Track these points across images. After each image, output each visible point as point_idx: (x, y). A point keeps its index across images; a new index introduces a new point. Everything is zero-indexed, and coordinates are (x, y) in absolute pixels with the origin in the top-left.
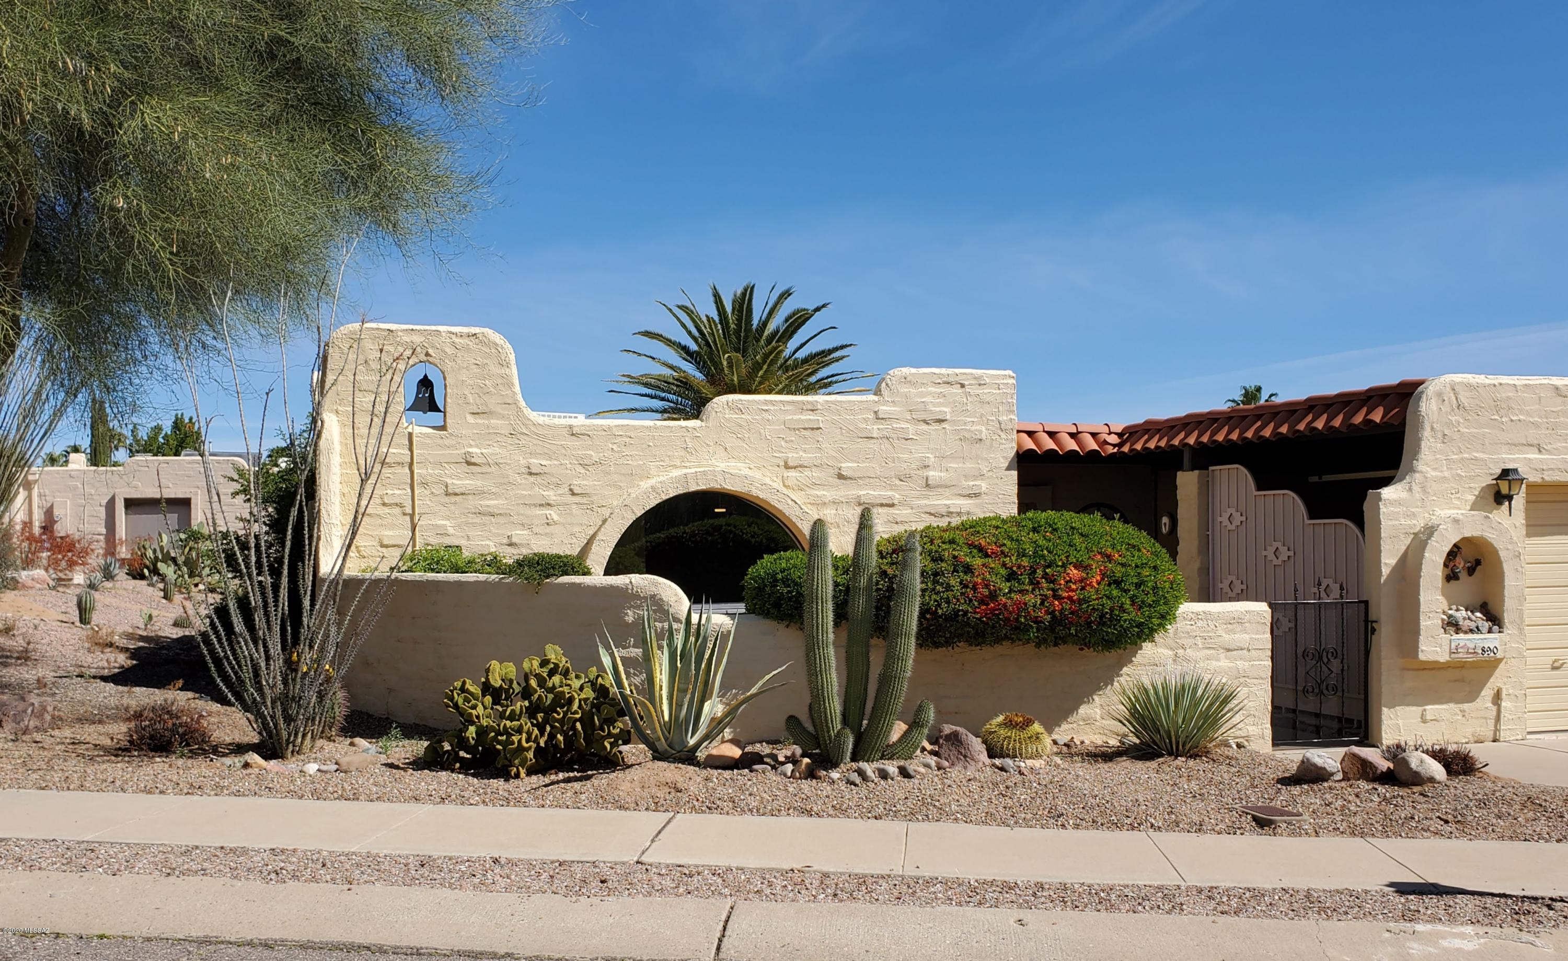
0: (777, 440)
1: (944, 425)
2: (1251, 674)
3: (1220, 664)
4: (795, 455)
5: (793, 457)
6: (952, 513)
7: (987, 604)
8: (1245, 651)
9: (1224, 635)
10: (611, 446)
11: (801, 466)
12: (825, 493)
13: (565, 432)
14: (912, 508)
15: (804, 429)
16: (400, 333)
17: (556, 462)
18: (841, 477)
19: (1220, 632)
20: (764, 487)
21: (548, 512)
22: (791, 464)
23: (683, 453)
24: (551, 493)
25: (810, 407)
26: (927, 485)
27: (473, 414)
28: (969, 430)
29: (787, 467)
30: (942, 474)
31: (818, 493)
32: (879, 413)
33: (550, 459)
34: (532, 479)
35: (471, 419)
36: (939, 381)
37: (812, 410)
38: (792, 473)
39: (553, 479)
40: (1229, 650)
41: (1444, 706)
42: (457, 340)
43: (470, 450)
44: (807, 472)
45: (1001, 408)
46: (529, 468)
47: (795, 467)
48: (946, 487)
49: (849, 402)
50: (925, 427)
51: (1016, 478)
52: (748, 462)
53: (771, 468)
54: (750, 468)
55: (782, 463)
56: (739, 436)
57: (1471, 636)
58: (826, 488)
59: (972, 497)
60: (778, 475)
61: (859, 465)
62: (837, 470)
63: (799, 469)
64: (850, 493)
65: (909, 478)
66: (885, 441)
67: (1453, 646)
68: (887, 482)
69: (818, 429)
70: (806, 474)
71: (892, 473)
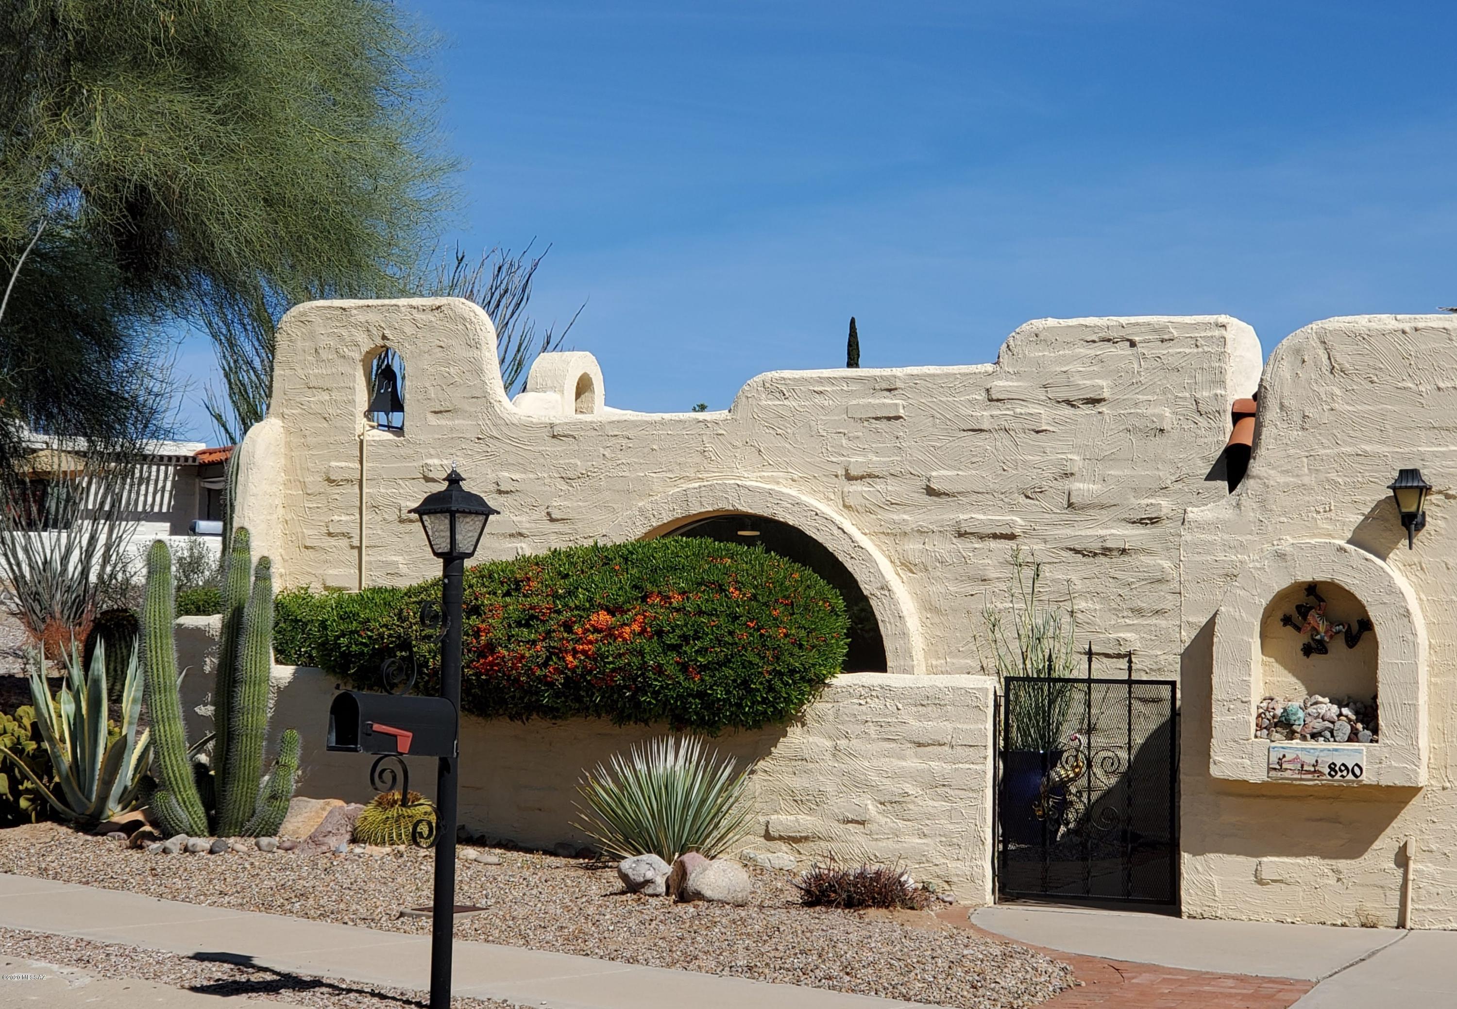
0: (835, 436)
1: (1101, 408)
2: (954, 782)
3: (904, 764)
4: (860, 459)
5: (858, 462)
6: (1110, 550)
8: (946, 748)
9: (912, 722)
10: (602, 450)
11: (870, 476)
12: (906, 517)
13: (545, 433)
14: (1045, 542)
15: (877, 419)
16: (354, 312)
17: (532, 476)
18: (930, 492)
19: (904, 716)
20: (796, 509)
21: (519, 545)
22: (853, 472)
23: (698, 458)
24: (524, 518)
25: (885, 386)
26: (1070, 505)
27: (435, 412)
28: (1142, 416)
29: (849, 478)
30: (1095, 487)
31: (895, 517)
32: (993, 392)
33: (525, 471)
34: (503, 499)
35: (433, 420)
36: (1094, 338)
37: (890, 390)
38: (857, 487)
39: (529, 500)
40: (919, 745)
41: (1299, 861)
42: (418, 316)
43: (429, 461)
44: (880, 486)
45: (1199, 378)
46: (498, 484)
47: (862, 478)
48: (1103, 507)
49: (947, 375)
50: (1068, 411)
52: (790, 470)
53: (825, 479)
54: (793, 480)
55: (841, 472)
56: (779, 431)
57: (1311, 744)
58: (908, 509)
59: (1147, 524)
60: (836, 490)
61: (960, 473)
62: (925, 482)
63: (868, 480)
64: (945, 517)
65: (1041, 492)
66: (1002, 434)
67: (1274, 758)
68: (1006, 500)
69: (898, 418)
70: (878, 487)
71: (1014, 485)
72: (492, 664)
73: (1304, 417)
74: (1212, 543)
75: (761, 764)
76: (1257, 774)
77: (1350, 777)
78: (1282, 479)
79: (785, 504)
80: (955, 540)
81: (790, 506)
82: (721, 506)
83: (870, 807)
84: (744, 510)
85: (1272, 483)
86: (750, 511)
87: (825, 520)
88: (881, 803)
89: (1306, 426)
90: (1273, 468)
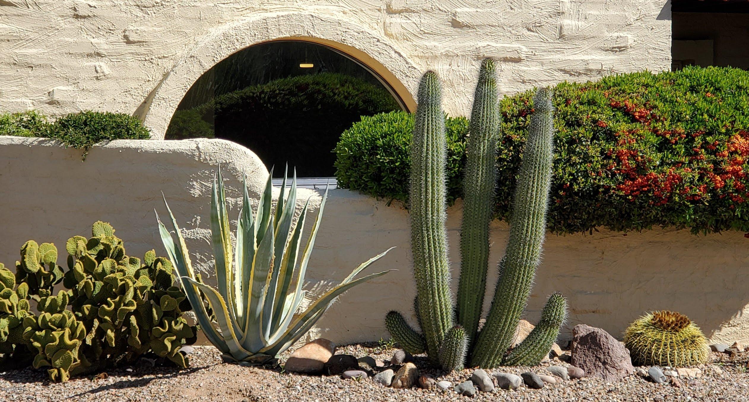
6: (591, 70)
7: (633, 180)
11: (407, 11)
12: (436, 44)
14: (542, 64)
18: (455, 24)
20: (361, 35)
21: (97, 64)
22: (394, 7)
24: (102, 40)
26: (561, 36)
29: (390, 11)
30: (580, 23)
31: (427, 43)
34: (78, 23)
38: (397, 20)
39: (105, 24)
44: (415, 18)
46: (75, 10)
47: (400, 12)
48: (585, 38)
51: (670, 28)
52: (341, 4)
53: (370, 12)
55: (383, 7)
58: (437, 37)
59: (616, 51)
60: (379, 21)
61: (478, 10)
62: (450, 17)
63: (405, 14)
64: (467, 44)
65: (539, 26)
68: (513, 32)
70: (414, 20)
71: (519, 21)
79: (352, 33)
80: (474, 63)
81: (356, 34)
82: (297, 33)
84: (318, 36)
87: (385, 46)
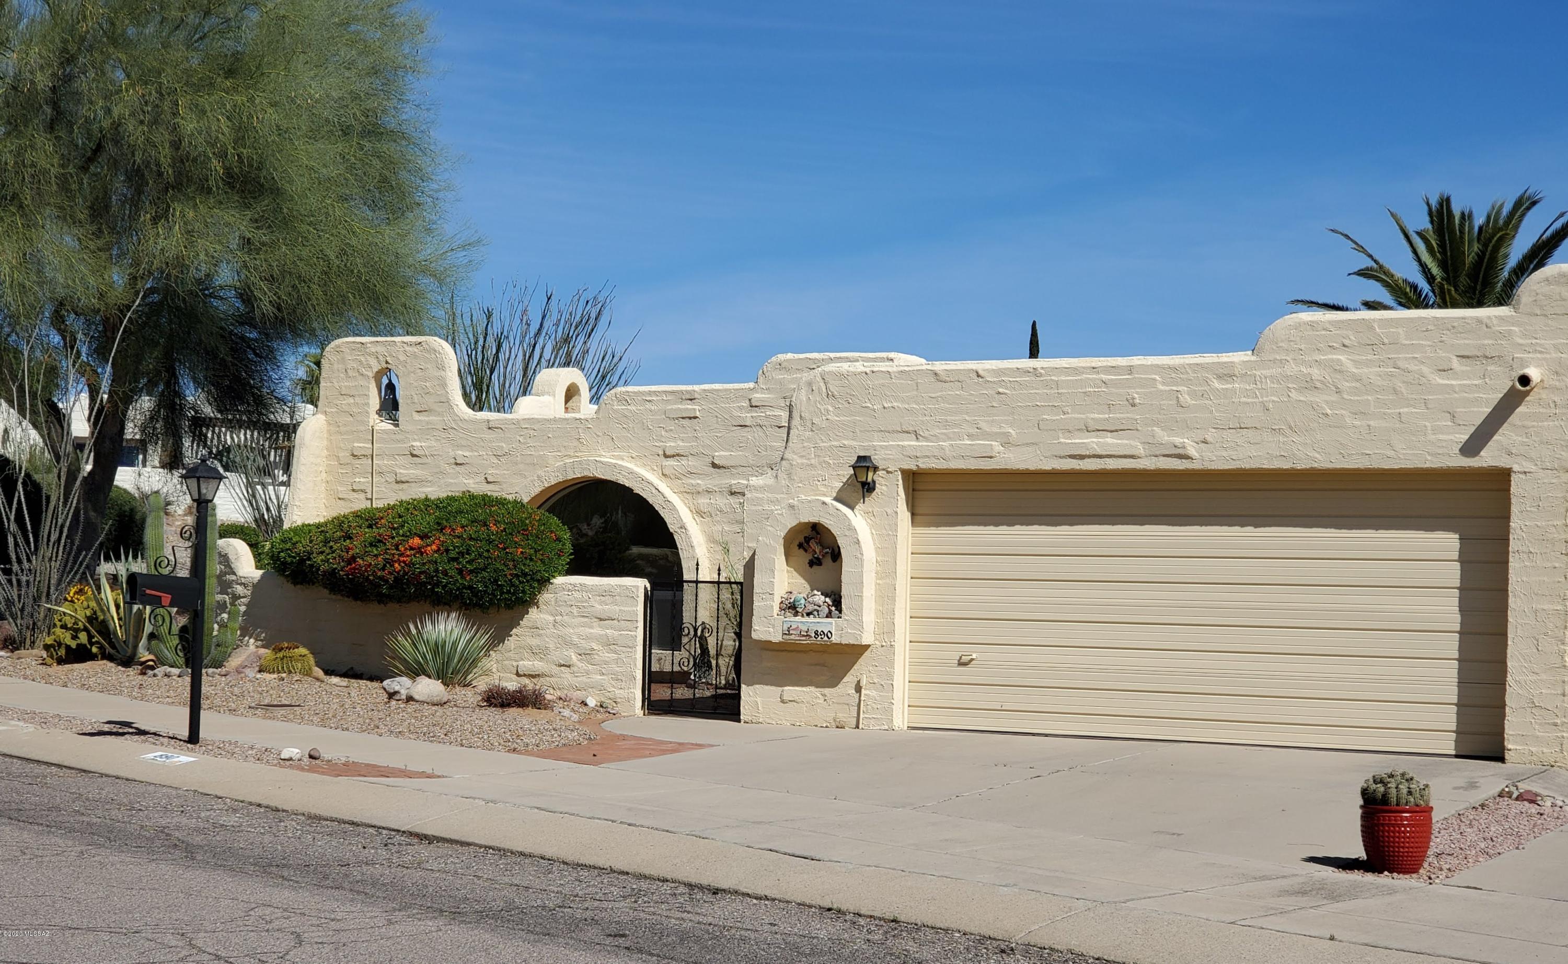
0: (658, 430)
2: (619, 643)
3: (592, 631)
4: (673, 444)
5: (671, 446)
8: (615, 622)
9: (596, 605)
10: (518, 438)
11: (678, 455)
12: (699, 482)
13: (484, 428)
15: (683, 418)
16: (369, 345)
17: (476, 454)
18: (714, 465)
19: (592, 602)
20: (630, 476)
22: (668, 453)
23: (576, 443)
24: (471, 481)
25: (688, 397)
27: (418, 412)
29: (666, 456)
31: (693, 482)
32: (753, 401)
33: (472, 451)
34: (458, 468)
35: (417, 417)
37: (691, 400)
38: (671, 462)
39: (473, 469)
40: (601, 620)
41: (804, 689)
42: (408, 348)
43: (414, 444)
44: (684, 461)
46: (455, 459)
47: (673, 456)
49: (726, 390)
52: (631, 451)
53: (651, 457)
54: (632, 458)
55: (661, 453)
56: (625, 426)
57: (806, 619)
58: (700, 476)
60: (658, 464)
61: (732, 454)
62: (710, 460)
63: (677, 458)
64: (724, 482)
66: (758, 428)
67: (785, 628)
69: (695, 418)
70: (683, 463)
71: (764, 462)
72: (355, 569)
73: (813, 423)
74: (762, 499)
75: (514, 631)
76: (777, 638)
77: (826, 638)
78: (800, 461)
80: (728, 497)
82: (586, 474)
83: (573, 657)
84: (600, 477)
85: (794, 463)
86: (603, 477)
87: (647, 484)
88: (580, 655)
89: (814, 429)
90: (796, 454)
